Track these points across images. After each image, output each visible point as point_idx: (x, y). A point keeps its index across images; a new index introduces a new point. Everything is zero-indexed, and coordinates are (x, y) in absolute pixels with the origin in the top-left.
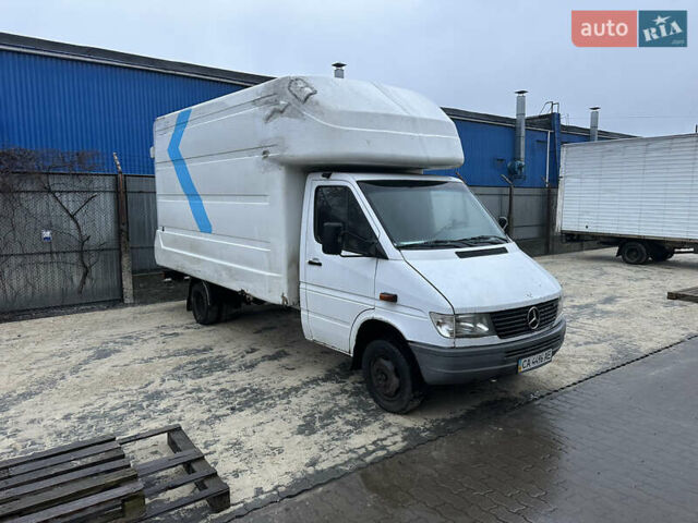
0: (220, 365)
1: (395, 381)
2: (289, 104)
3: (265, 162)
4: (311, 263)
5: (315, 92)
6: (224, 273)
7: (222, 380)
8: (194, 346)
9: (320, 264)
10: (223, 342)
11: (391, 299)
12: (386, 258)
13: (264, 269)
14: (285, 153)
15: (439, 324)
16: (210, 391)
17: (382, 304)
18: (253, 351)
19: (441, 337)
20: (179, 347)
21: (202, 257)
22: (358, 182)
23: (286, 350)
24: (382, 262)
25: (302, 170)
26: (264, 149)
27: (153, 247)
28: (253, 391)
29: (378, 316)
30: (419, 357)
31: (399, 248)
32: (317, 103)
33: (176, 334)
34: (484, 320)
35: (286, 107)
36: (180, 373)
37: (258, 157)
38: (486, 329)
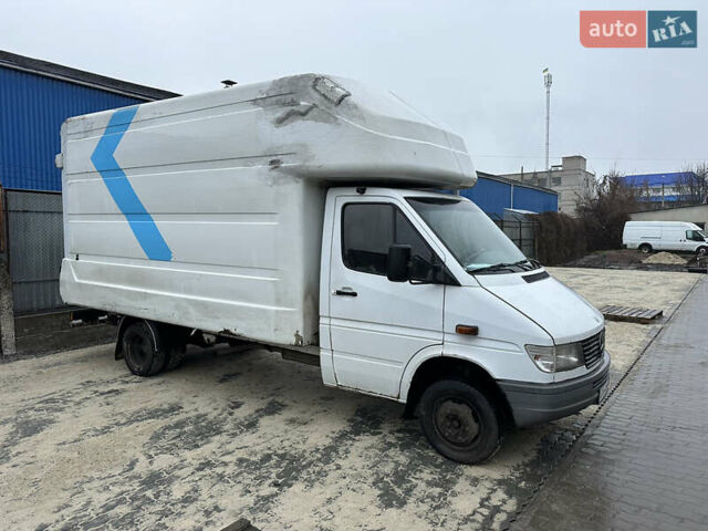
1: (473, 427)
2: (315, 106)
3: (274, 173)
4: (339, 293)
5: (349, 95)
9: (354, 294)
12: (459, 285)
15: (536, 358)
17: (457, 338)
18: (237, 405)
22: (405, 198)
24: (451, 290)
26: (274, 158)
30: (510, 397)
31: (473, 273)
35: (311, 108)
37: (261, 167)
38: (575, 360)
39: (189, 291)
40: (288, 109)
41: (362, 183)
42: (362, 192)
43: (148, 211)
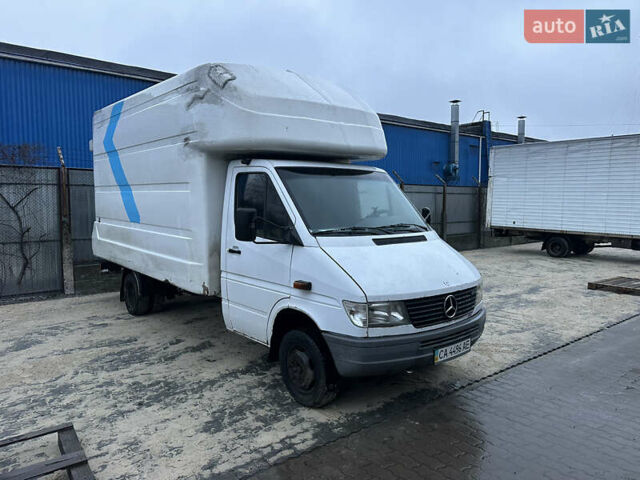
0: (141, 356)
1: (310, 373)
2: (209, 91)
3: (187, 149)
4: (231, 251)
5: (234, 79)
6: (150, 263)
7: (136, 373)
8: (120, 337)
9: (239, 252)
10: (149, 333)
11: (305, 287)
12: (302, 245)
13: (186, 258)
14: (205, 140)
15: (352, 313)
16: (122, 384)
17: (297, 292)
18: (178, 341)
19: (354, 326)
20: (104, 337)
21: (132, 247)
22: (276, 168)
23: (212, 341)
24: (297, 249)
25: (223, 157)
26: (186, 136)
27: (90, 240)
28: (167, 384)
29: (293, 305)
30: (333, 348)
31: (315, 235)
32: (235, 89)
33: (105, 325)
34: (399, 308)
35: (206, 93)
36: (96, 365)
37: (180, 144)
38: (401, 318)
39: (148, 248)
40: (193, 94)
41: (248, 155)
42: (248, 163)
43: (130, 183)
